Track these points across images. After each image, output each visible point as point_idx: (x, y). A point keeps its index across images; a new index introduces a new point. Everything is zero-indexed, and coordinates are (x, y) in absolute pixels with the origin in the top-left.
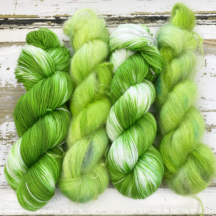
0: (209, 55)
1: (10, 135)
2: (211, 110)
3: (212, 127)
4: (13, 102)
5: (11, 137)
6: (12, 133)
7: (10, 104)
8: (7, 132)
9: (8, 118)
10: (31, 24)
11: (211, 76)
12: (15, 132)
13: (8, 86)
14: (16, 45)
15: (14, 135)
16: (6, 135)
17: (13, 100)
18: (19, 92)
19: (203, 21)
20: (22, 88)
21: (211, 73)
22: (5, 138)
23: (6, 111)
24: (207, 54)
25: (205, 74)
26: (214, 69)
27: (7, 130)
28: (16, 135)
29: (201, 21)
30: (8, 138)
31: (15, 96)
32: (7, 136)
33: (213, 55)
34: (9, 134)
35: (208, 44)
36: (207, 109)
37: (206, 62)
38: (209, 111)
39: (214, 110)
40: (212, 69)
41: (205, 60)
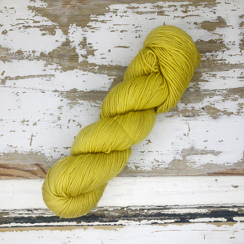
2: (36, 78)
3: (39, 57)
11: (28, 121)
21: (27, 125)
25: (35, 124)
26: (23, 131)
33: (19, 152)
35: (23, 170)
36: (41, 78)
37: (31, 142)
38: (38, 76)
39: (33, 78)
40: (25, 131)
41: (30, 145)
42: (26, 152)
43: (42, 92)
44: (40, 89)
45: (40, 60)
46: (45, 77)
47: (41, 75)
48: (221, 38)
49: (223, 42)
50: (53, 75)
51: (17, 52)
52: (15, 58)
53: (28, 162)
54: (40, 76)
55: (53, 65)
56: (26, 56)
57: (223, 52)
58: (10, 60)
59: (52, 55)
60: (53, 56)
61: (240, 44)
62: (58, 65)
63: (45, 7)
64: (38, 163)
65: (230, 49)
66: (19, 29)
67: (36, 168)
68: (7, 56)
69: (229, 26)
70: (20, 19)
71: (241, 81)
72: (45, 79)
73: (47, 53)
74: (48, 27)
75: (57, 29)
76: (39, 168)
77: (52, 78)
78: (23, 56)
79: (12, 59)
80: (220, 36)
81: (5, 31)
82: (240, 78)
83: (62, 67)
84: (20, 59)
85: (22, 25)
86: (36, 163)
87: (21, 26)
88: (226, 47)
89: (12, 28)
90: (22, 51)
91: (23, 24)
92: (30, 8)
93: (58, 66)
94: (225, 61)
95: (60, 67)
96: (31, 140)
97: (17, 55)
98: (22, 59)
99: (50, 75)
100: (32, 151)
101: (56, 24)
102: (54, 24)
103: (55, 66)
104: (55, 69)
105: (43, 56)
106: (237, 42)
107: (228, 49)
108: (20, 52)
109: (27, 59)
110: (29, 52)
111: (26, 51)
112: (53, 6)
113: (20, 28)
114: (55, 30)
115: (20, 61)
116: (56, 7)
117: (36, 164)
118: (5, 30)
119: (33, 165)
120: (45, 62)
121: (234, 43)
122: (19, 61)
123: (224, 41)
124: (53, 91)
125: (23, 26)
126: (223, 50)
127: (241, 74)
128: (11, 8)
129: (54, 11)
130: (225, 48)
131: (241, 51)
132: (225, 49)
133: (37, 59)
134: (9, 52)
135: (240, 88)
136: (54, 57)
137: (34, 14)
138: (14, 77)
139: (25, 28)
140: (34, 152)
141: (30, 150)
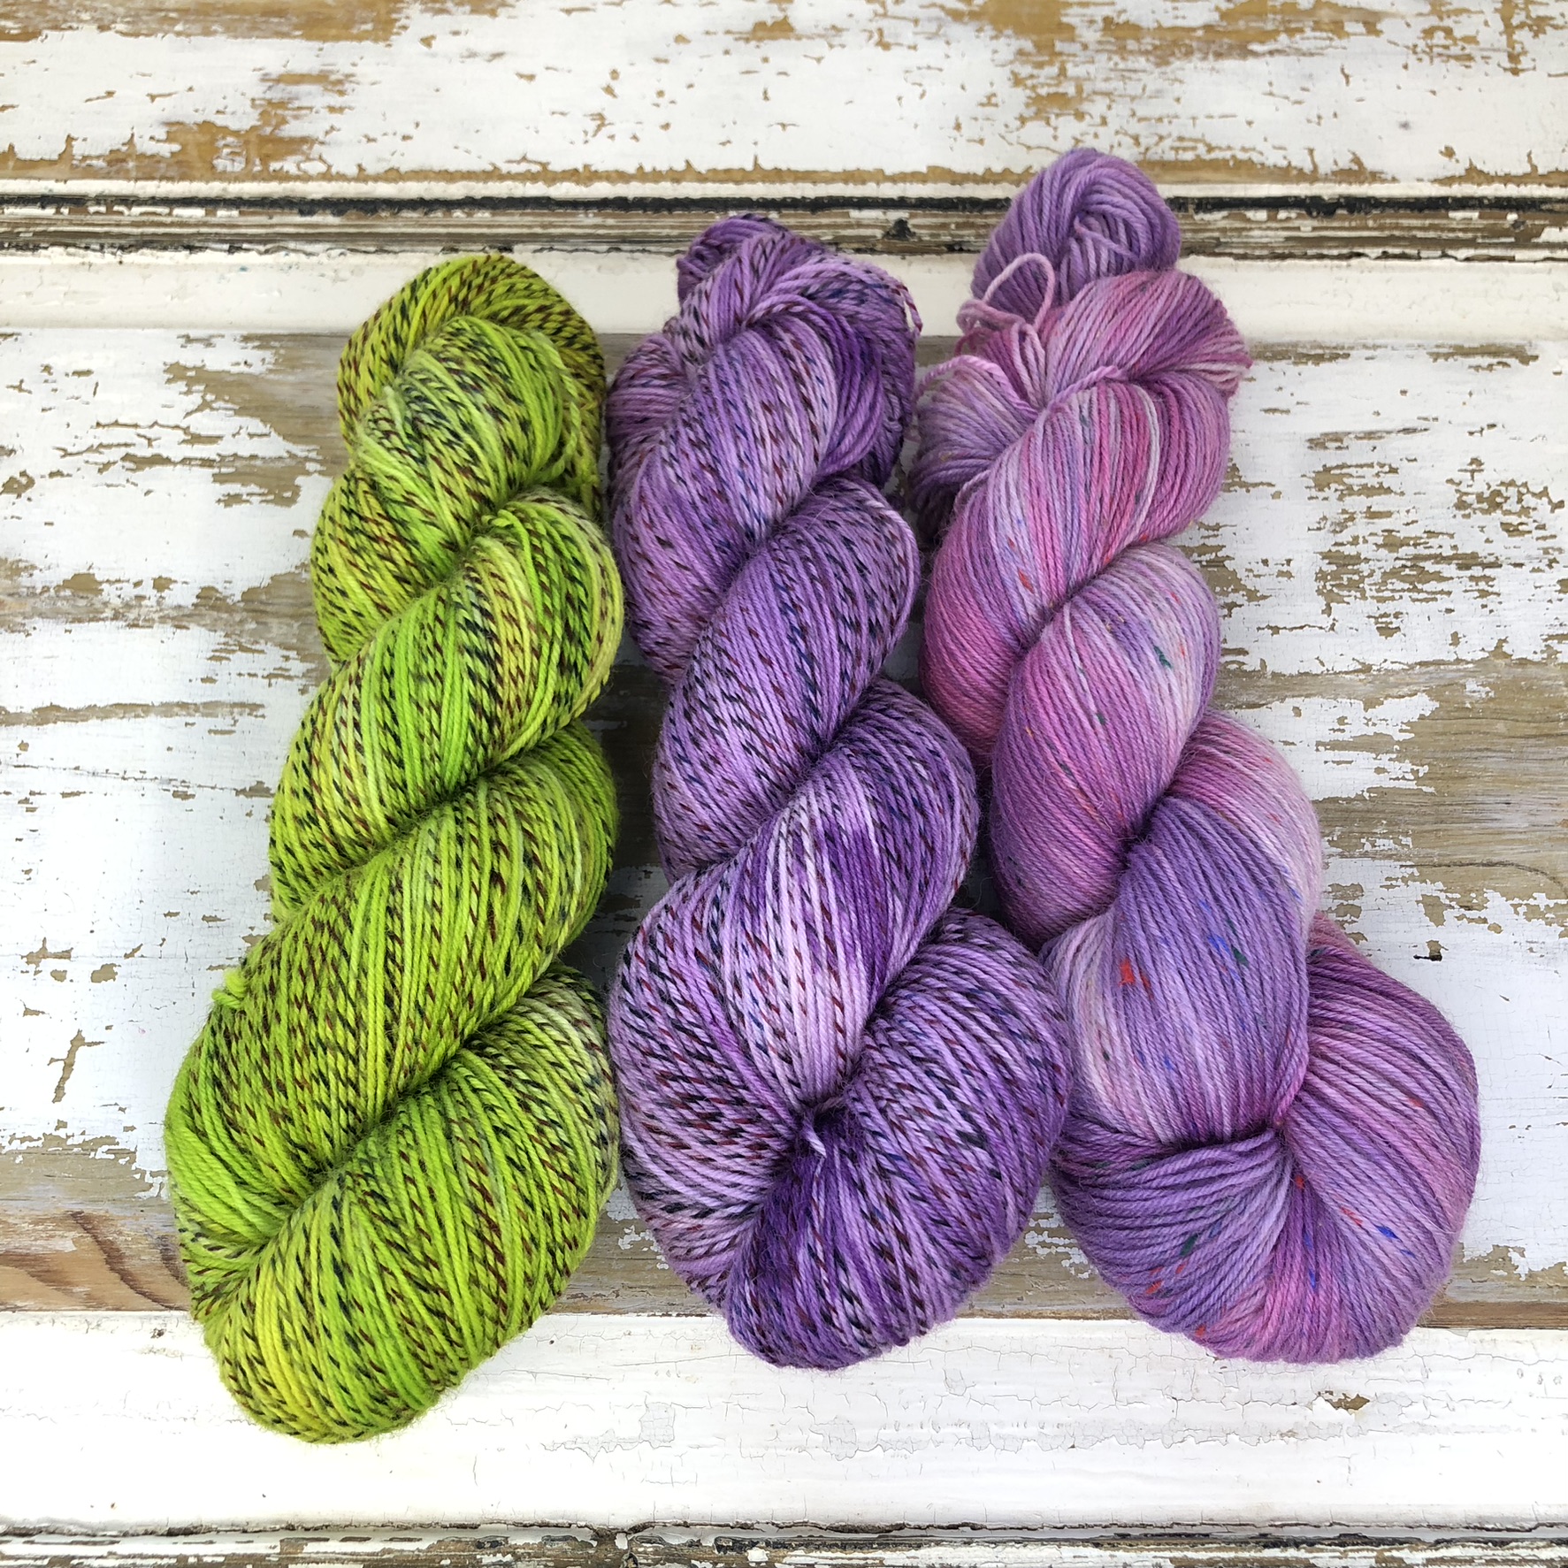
42: (23, 1140)
43: (176, 794)
44: (165, 776)
45: (192, 626)
46: (204, 715)
47: (183, 706)
48: (1211, 542)
49: (1227, 563)
50: (253, 708)
51: (66, 584)
52: (53, 614)
53: (20, 1204)
54: (176, 709)
55: (262, 652)
56: (116, 602)
57: (1225, 611)
58: (19, 620)
59: (262, 602)
60: (269, 609)
61: (1321, 576)
62: (293, 654)
63: (257, 368)
64: (88, 1209)
65: (1264, 597)
66: (100, 471)
67: (66, 1243)
68: (9, 599)
69: (1256, 485)
70: (116, 424)
71: (1339, 763)
72: (203, 723)
73: (236, 592)
74: (258, 463)
75: (308, 473)
76: (89, 1239)
77: (245, 721)
78: (98, 605)
79: (31, 617)
80: (1206, 533)
81: (24, 480)
82: (1335, 746)
83: (313, 666)
84: (80, 621)
85: (123, 451)
86: (77, 1208)
87: (115, 454)
88: (1244, 588)
89: (65, 465)
90: (98, 578)
91: (126, 445)
92: (176, 372)
93: (287, 658)
94: (1240, 658)
95: (297, 667)
96: (69, 1066)
97: (65, 598)
98: (91, 620)
99: (235, 705)
100: (62, 1133)
101: (304, 454)
102: (299, 450)
103: (272, 657)
104: (269, 676)
105: (213, 608)
106: (1307, 563)
107: (1253, 596)
108: (83, 584)
109: (115, 618)
110: (137, 584)
111: (118, 581)
112: (304, 367)
113: (104, 467)
114: (300, 480)
115: (75, 626)
116: (320, 372)
117: (75, 1215)
118: (23, 474)
119: (53, 1219)
120: (218, 637)
121: (1285, 568)
122: (68, 626)
123: (1228, 557)
124: (238, 792)
125: (126, 457)
126: (1229, 600)
127: (1337, 727)
128: (75, 373)
129: (306, 391)
130: (1235, 591)
131: (1328, 611)
132: (1238, 598)
133: (173, 619)
134: (24, 580)
135: (1335, 800)
136: (276, 615)
137: (196, 399)
138: (28, 709)
139: (132, 465)
140: (70, 1142)
141: (50, 1130)
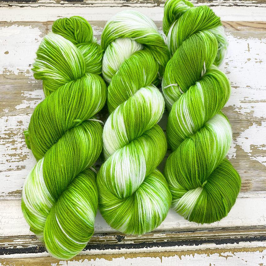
0: (251, 38)
1: (11, 132)
2: (260, 100)
3: (262, 121)
4: (14, 92)
5: (12, 135)
6: (12, 130)
7: (10, 95)
8: (6, 129)
9: (7, 111)
10: (35, 2)
11: (256, 62)
12: (17, 129)
13: (7, 73)
14: (17, 25)
15: (15, 132)
16: (5, 132)
17: (13, 90)
18: (21, 80)
19: (242, 2)
20: (26, 76)
21: (256, 59)
22: (3, 136)
23: (4, 103)
24: (249, 37)
25: (249, 59)
26: (258, 54)
27: (6, 127)
28: (18, 133)
29: (240, 2)
30: (7, 136)
31: (16, 85)
32: (6, 134)
33: (257, 39)
34: (9, 132)
35: (250, 27)
36: (254, 100)
37: (249, 46)
38: (257, 101)
39: (262, 100)
40: (257, 54)
41: (248, 44)
43: (250, 86)
44: (252, 89)
45: (260, 118)
47: (255, 102)
50: (242, 102)
53: (247, 32)
55: (245, 113)
59: (249, 123)
60: (247, 122)
62: (239, 112)
64: (238, 31)
67: (239, 28)
71: (38, 96)
72: (250, 99)
73: (254, 125)
74: (261, 155)
75: (250, 153)
76: (236, 28)
77: (243, 99)
83: (234, 110)
93: (239, 111)
95: (237, 110)
96: (249, 48)
99: (246, 102)
100: (246, 40)
101: (253, 158)
103: (243, 111)
104: (242, 108)
105: (258, 122)
114: (251, 151)
116: (257, 180)
117: (239, 31)
119: (242, 30)
120: (254, 115)
124: (239, 87)
127: (37, 102)
129: (258, 175)
133: (264, 119)
135: (40, 89)
136: (245, 120)
140: (244, 39)
141: (247, 40)
